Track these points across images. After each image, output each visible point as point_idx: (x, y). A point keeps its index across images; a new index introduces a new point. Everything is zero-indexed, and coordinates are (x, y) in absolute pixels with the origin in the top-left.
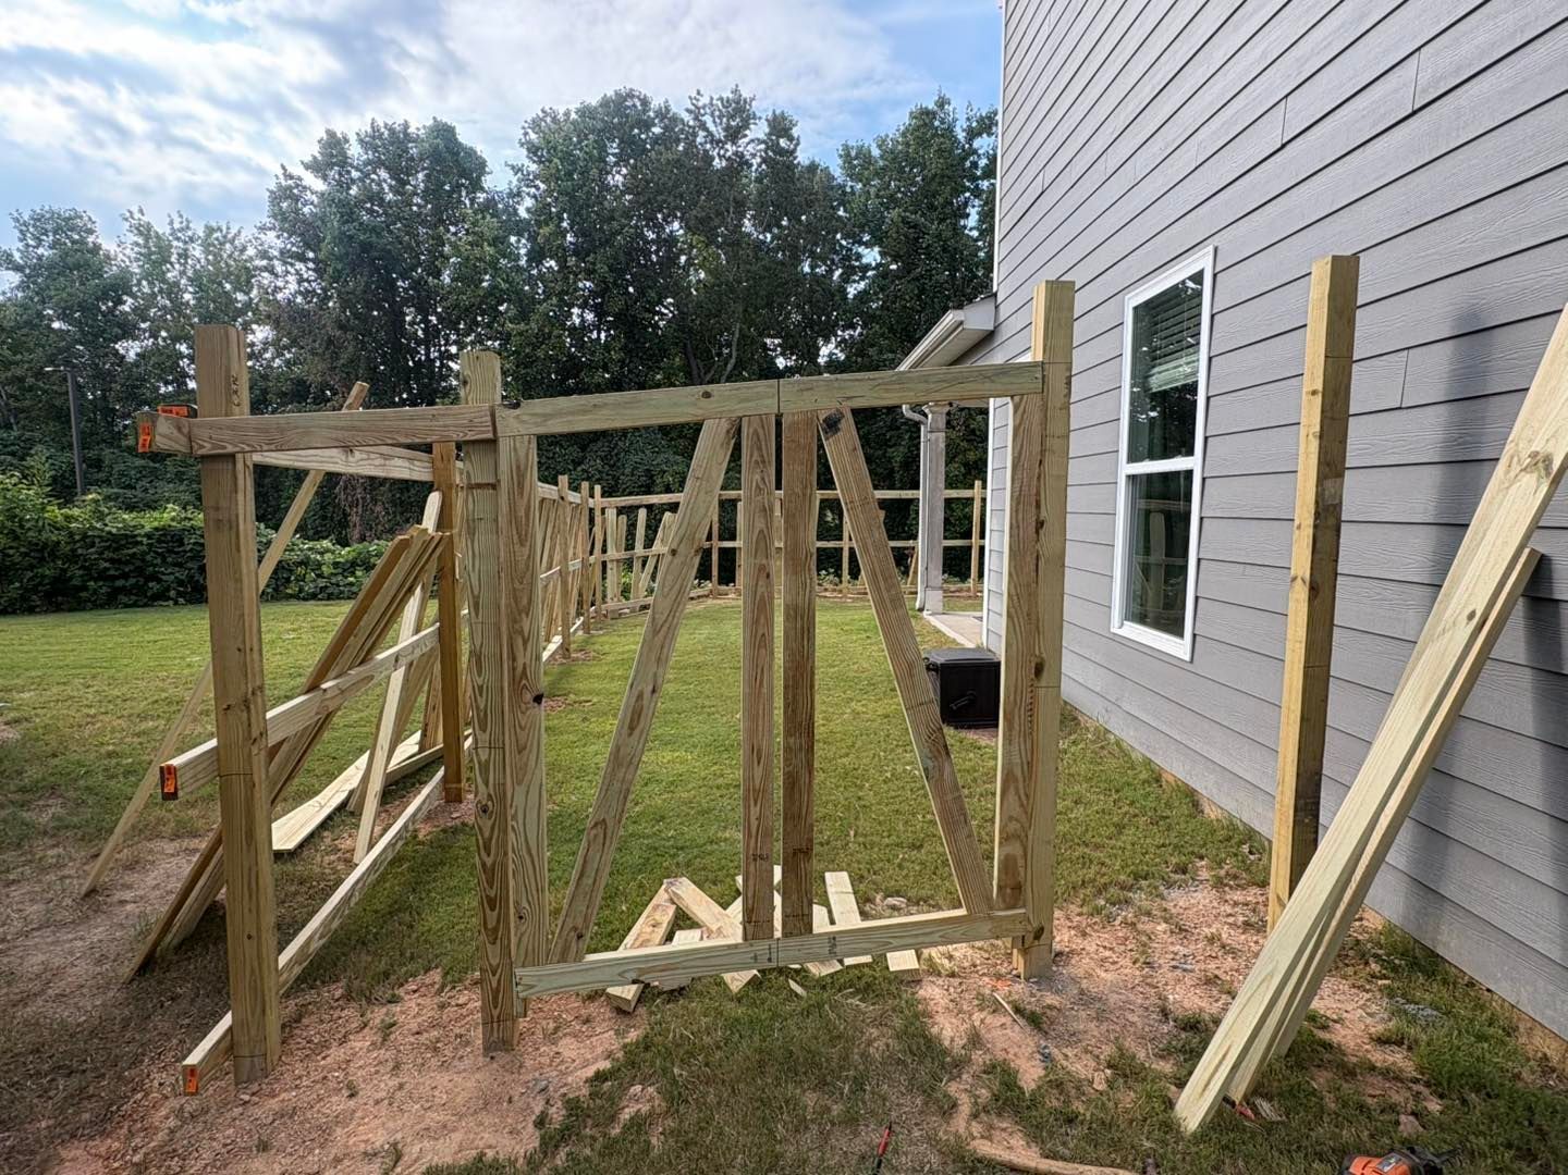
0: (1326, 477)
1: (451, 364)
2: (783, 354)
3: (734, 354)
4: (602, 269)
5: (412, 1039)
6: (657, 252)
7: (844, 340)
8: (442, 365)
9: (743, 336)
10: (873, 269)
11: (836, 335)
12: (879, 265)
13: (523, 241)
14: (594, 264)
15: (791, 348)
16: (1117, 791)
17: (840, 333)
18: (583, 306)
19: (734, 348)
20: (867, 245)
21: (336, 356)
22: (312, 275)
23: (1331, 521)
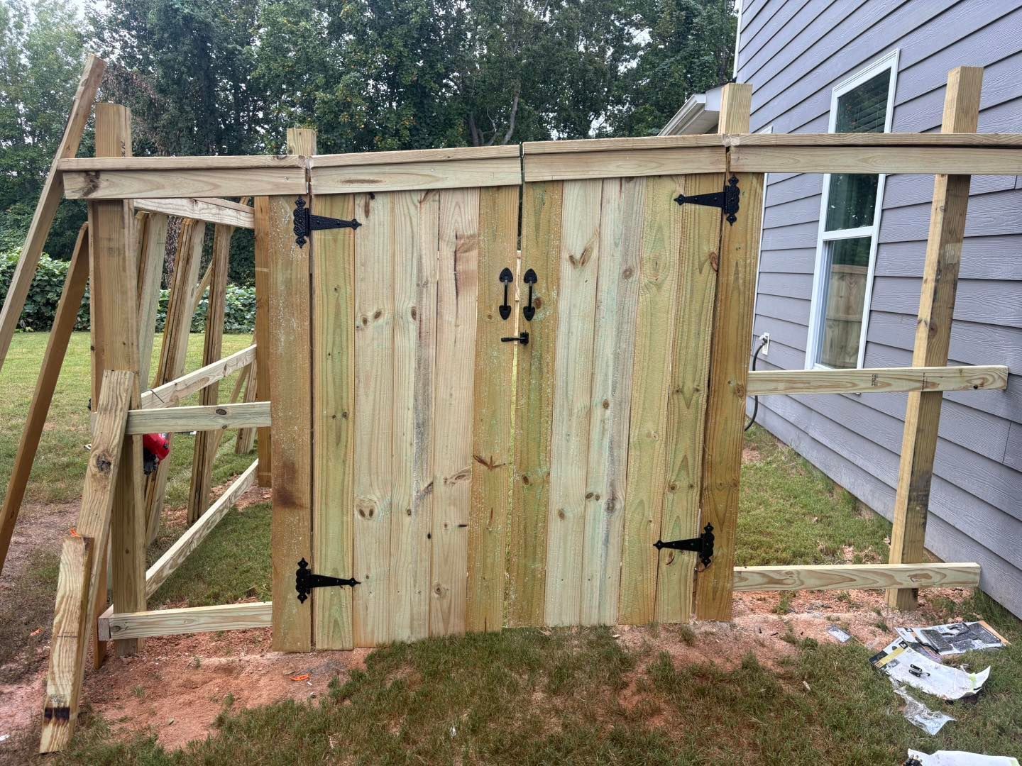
0: (947, 242)
1: (258, 128)
2: (556, 127)
3: (512, 126)
4: (398, 43)
5: (240, 636)
6: (445, 30)
7: (613, 115)
8: (250, 129)
9: (521, 109)
10: (643, 49)
11: (606, 110)
12: (649, 45)
13: (325, 15)
14: (391, 38)
15: (565, 121)
16: (795, 498)
17: (609, 107)
18: (378, 78)
19: (512, 120)
20: (639, 26)
21: (157, 116)
22: (135, 42)
23: (950, 277)
